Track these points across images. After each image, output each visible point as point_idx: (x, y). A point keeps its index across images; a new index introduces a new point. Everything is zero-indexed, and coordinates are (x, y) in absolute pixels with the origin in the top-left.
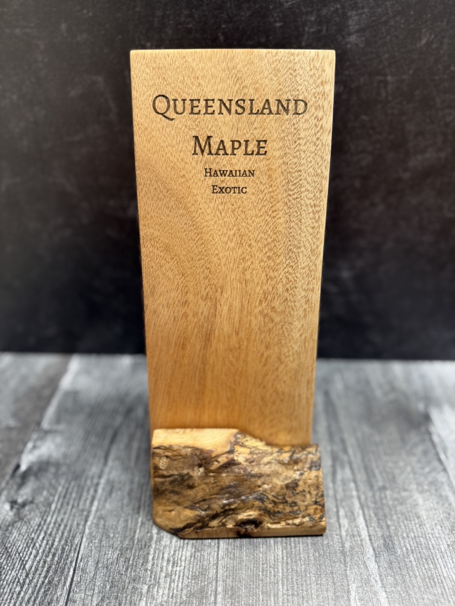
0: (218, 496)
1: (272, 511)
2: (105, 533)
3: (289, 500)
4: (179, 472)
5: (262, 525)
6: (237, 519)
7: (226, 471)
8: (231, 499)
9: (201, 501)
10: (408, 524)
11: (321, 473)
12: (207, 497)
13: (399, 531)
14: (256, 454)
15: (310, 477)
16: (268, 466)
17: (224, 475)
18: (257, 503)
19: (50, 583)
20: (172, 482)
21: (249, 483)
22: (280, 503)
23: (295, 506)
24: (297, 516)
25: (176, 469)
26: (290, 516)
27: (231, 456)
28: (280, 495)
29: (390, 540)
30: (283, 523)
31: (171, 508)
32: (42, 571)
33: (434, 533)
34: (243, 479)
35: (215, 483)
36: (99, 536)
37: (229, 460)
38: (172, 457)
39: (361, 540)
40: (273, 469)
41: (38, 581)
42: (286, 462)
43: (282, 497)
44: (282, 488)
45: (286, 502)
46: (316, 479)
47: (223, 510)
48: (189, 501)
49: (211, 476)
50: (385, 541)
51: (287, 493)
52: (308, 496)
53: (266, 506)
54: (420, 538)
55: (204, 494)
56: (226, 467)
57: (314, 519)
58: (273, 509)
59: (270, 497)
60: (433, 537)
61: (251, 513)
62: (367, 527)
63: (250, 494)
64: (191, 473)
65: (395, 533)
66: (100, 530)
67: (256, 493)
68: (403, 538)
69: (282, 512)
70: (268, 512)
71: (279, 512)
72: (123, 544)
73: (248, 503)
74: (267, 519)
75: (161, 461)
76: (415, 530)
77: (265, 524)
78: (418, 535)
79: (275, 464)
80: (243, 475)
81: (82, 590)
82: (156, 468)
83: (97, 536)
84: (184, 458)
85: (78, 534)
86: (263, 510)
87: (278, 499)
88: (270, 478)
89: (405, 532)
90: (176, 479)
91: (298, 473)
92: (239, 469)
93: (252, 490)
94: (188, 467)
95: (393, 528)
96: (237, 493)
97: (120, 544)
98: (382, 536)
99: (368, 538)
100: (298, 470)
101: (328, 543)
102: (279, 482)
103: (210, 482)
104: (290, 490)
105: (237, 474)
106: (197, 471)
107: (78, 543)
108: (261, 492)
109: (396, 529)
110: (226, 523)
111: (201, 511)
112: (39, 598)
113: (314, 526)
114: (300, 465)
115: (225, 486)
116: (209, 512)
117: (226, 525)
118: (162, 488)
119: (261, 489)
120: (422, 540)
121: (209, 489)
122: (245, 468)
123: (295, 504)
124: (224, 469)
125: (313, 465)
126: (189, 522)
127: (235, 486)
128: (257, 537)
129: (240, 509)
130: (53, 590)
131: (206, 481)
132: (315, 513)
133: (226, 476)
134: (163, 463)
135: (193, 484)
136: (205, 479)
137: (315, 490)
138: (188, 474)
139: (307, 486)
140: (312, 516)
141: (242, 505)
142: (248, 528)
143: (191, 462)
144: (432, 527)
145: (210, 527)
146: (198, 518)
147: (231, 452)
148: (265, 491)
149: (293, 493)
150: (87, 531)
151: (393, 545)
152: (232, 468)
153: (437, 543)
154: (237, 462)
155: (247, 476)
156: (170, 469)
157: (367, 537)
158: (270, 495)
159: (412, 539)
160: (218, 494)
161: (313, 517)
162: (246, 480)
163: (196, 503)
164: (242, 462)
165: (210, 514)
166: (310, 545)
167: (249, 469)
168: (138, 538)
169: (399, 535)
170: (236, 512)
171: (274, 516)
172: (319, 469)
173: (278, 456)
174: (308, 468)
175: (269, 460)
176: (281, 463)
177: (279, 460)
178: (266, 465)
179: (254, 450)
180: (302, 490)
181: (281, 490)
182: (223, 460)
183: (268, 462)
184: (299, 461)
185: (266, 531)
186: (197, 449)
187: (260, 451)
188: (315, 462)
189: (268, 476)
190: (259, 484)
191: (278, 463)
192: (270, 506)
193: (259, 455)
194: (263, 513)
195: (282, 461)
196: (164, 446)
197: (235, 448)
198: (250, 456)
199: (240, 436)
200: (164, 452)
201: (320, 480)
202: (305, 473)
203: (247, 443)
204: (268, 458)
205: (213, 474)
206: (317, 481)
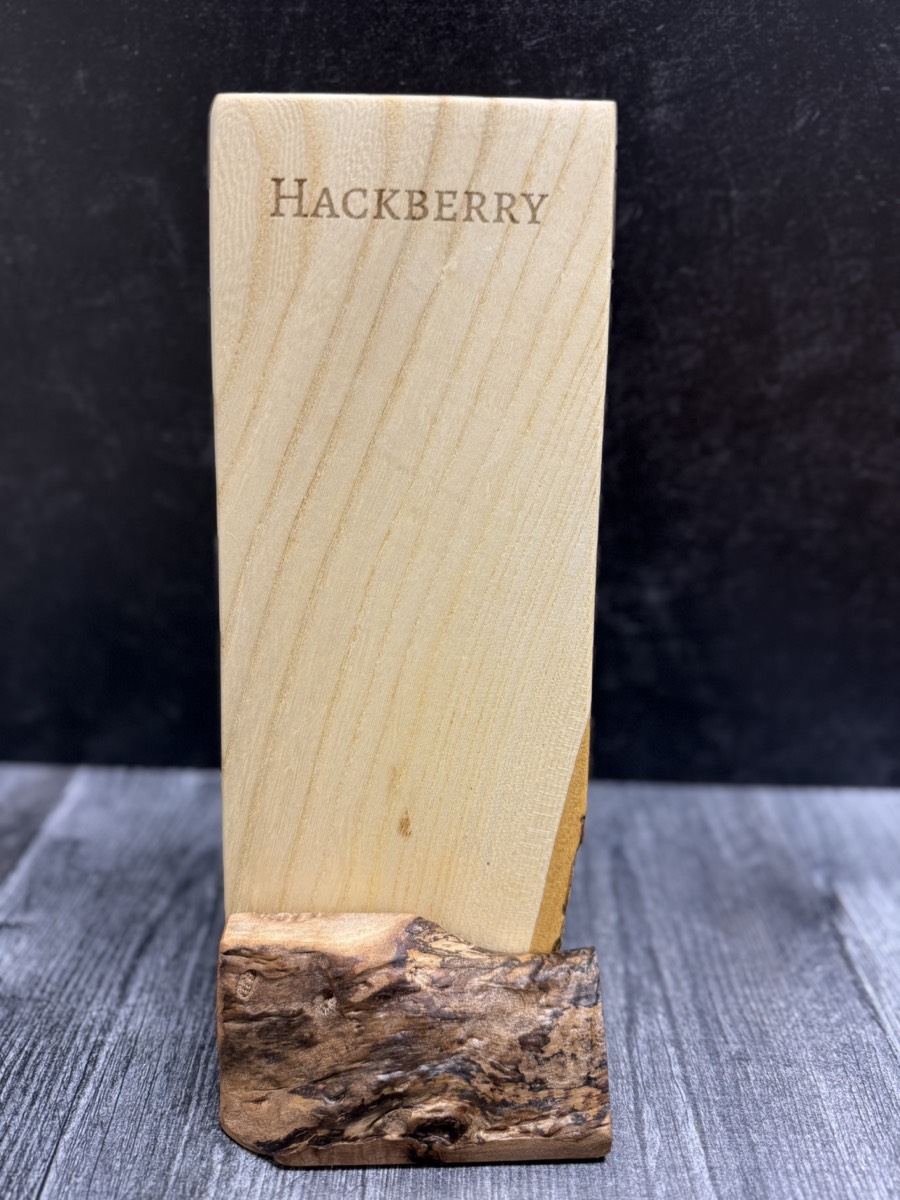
0: (367, 1064)
1: (489, 1101)
2: (102, 1161)
3: (529, 1075)
4: (281, 1007)
5: (466, 1135)
6: (410, 1120)
7: (386, 1006)
8: (395, 1071)
9: (328, 1077)
10: (797, 1140)
11: (600, 1013)
12: (343, 1068)
13: (777, 1156)
14: (456, 969)
15: (577, 1023)
16: (480, 997)
17: (382, 1015)
18: (456, 1081)
20: (261, 1032)
21: (438, 1034)
22: (508, 1081)
23: (541, 1089)
24: (545, 1113)
25: (274, 1001)
26: (532, 1112)
27: (398, 972)
28: (509, 1063)
29: (757, 1180)
30: (514, 1130)
31: (262, 1094)
33: (857, 1161)
34: (424, 1024)
35: (360, 1033)
36: (89, 1167)
37: (394, 980)
38: (266, 974)
39: (691, 1180)
40: (492, 1002)
42: (522, 987)
43: (513, 1067)
44: (512, 1047)
45: (522, 1079)
46: (589, 1024)
47: (378, 1097)
48: (301, 1076)
49: (352, 1019)
50: (746, 1180)
51: (524, 1058)
52: (571, 1065)
53: (476, 1089)
54: (826, 1174)
55: (337, 1061)
56: (386, 998)
57: (584, 1120)
58: (491, 1095)
59: (485, 1066)
60: (855, 1172)
61: (442, 1104)
62: (705, 1148)
63: (440, 1059)
64: (308, 1012)
65: (768, 1162)
66: (92, 1154)
67: (454, 1057)
68: (787, 1173)
69: (513, 1103)
70: (479, 1103)
71: (504, 1103)
72: (141, 1188)
73: (435, 1080)
74: (477, 1119)
75: (241, 982)
76: (813, 1156)
77: (473, 1132)
78: (821, 1165)
79: (498, 992)
80: (424, 1016)
82: (229, 998)
83: (82, 1166)
84: (292, 975)
85: (39, 1162)
86: (468, 1097)
87: (502, 1071)
88: (484, 1022)
89: (791, 1161)
90: (275, 1024)
91: (549, 1011)
92: (415, 1002)
93: (445, 1049)
94: (300, 996)
95: (764, 1149)
96: (410, 1058)
97: (136, 1186)
98: (740, 1169)
99: (706, 1175)
100: (548, 1006)
101: (617, 1186)
102: (506, 1033)
103: (350, 1031)
104: (530, 1051)
105: (411, 1014)
106: (321, 1005)
107: (35, 1185)
108: (464, 1055)
109: (770, 1152)
110: (385, 1130)
111: (326, 1100)
113: (584, 1136)
114: (554, 993)
115: (383, 1041)
116: (346, 1102)
117: (386, 1134)
118: (241, 1045)
119: (464, 1048)
120: (829, 1179)
121: (347, 1048)
122: (430, 999)
123: (540, 1084)
124: (382, 1001)
125: (583, 994)
126: (298, 1126)
127: (405, 1042)
128: (454, 1165)
129: (417, 1094)
131: (340, 1030)
132: (587, 1106)
133: (386, 1018)
134: (243, 987)
135: (312, 1036)
136: (336, 1025)
137: (587, 1051)
138: (301, 1012)
139: (568, 1043)
140: (579, 1113)
141: (420, 1086)
142: (434, 1142)
143: (307, 987)
144: (852, 1146)
145: (347, 1139)
146: (321, 1116)
147: (398, 963)
148: (474, 1052)
149: (536, 1058)
150: (61, 1155)
151: (764, 1190)
152: (399, 1000)
153: (864, 1185)
154: (412, 985)
155: (433, 1017)
156: (261, 1001)
157: (706, 1169)
158: (485, 1061)
159: (807, 1176)
160: (366, 1059)
161: (581, 1116)
162: (431, 1028)
163: (316, 1082)
164: (424, 987)
165: (348, 1107)
166: (574, 1190)
167: (438, 1003)
168: (178, 1173)
169: (778, 1166)
170: (405, 1104)
171: (494, 1112)
172: (595, 1004)
173: (505, 974)
174: (571, 1002)
175: (483, 983)
176: (511, 989)
177: (506, 983)
178: (476, 993)
179: (451, 960)
180: (557, 1051)
181: (510, 1050)
182: (380, 980)
183: (482, 986)
184: (550, 984)
185: (476, 1148)
186: (323, 956)
187: (465, 963)
188: (586, 988)
189: (481, 1019)
190: (462, 1037)
191: (505, 988)
192: (485, 1088)
193: (463, 971)
194: (467, 1105)
195: (513, 984)
196: (247, 949)
197: (407, 954)
198: (441, 973)
199: (420, 929)
200: (247, 963)
201: (598, 1028)
202: (565, 1013)
203: (435, 945)
204: (482, 977)
205: (356, 1013)
206: (590, 1030)
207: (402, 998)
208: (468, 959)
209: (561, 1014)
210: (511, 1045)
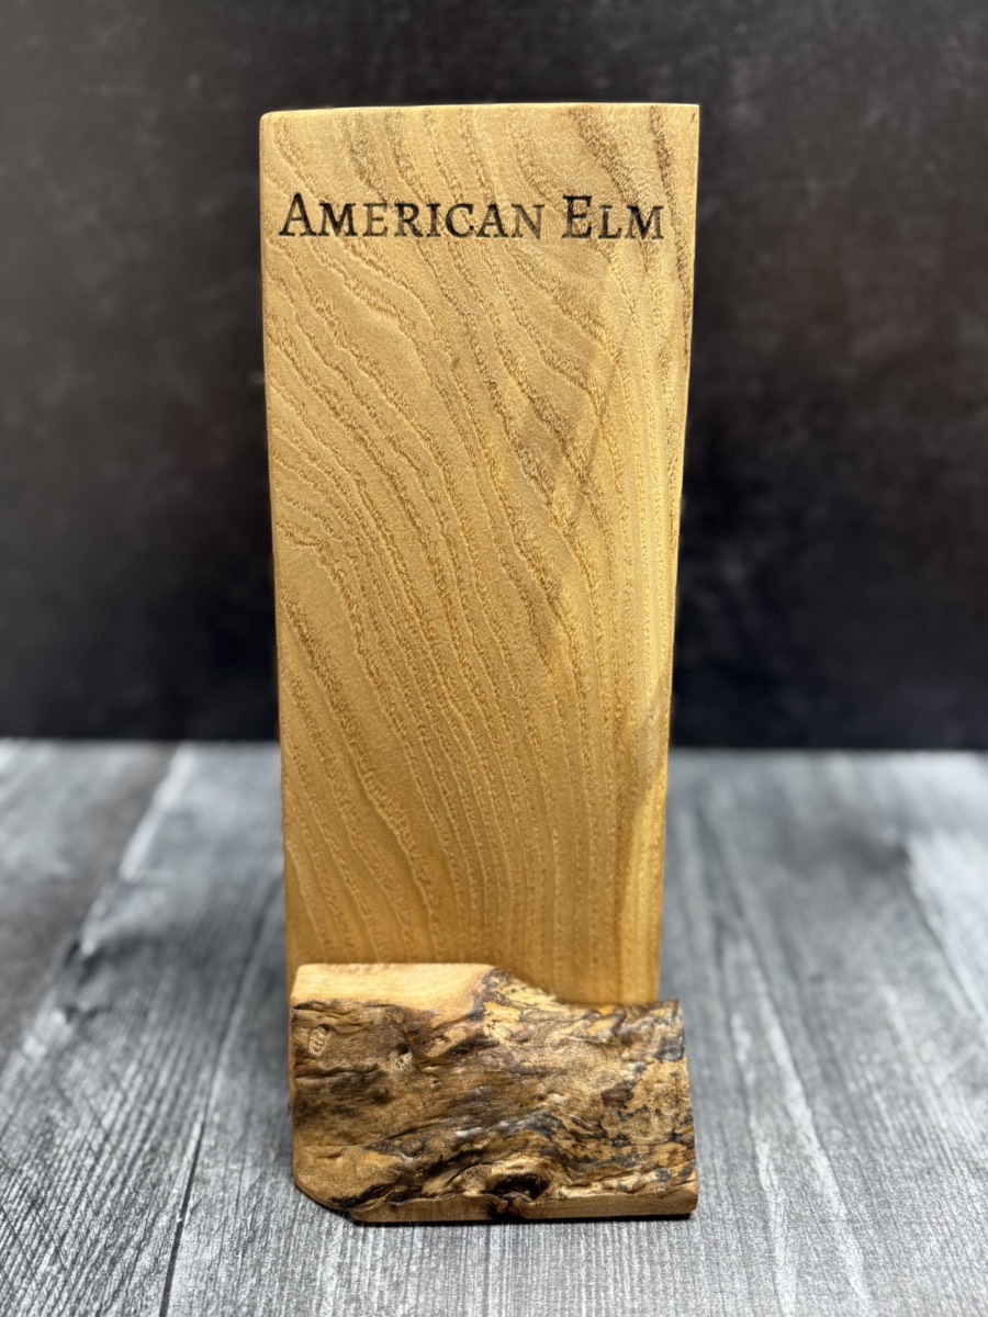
0: (445, 1120)
1: (571, 1157)
3: (612, 1131)
4: (355, 1063)
5: (547, 1191)
6: (489, 1176)
7: (463, 1060)
8: (475, 1127)
9: (404, 1133)
11: (685, 1067)
12: (419, 1124)
14: (535, 1022)
15: (661, 1078)
16: (561, 1051)
17: (459, 1071)
18: (536, 1137)
19: (153, 1150)
20: (336, 1088)
21: (518, 1090)
22: (591, 1137)
23: (624, 1145)
24: (629, 1169)
25: (348, 1055)
26: (614, 1169)
27: (475, 1026)
28: (590, 1119)
30: (597, 1187)
31: (336, 1149)
32: (136, 1129)
34: (503, 1080)
35: (437, 1089)
37: (471, 1034)
38: (338, 1029)
40: (573, 1057)
41: (129, 1147)
42: (604, 1040)
43: (596, 1123)
44: (594, 1102)
45: (605, 1135)
46: (674, 1079)
47: (455, 1154)
48: (376, 1132)
49: (428, 1074)
51: (607, 1114)
53: (558, 1145)
55: (412, 1116)
56: (464, 1053)
57: (669, 1177)
58: (572, 1151)
59: (566, 1122)
61: (523, 1160)
63: (520, 1115)
64: (383, 1067)
67: (535, 1113)
69: (596, 1158)
70: (562, 1160)
71: (586, 1159)
73: (515, 1136)
74: (559, 1175)
75: (313, 1038)
77: (555, 1189)
79: (579, 1047)
80: (504, 1071)
81: (219, 1162)
82: (301, 1053)
84: (366, 1029)
86: (549, 1154)
87: (584, 1127)
88: (565, 1077)
90: (348, 1080)
91: (632, 1066)
92: (493, 1057)
93: (525, 1105)
94: (375, 1051)
96: (489, 1114)
100: (632, 1060)
102: (587, 1088)
103: (427, 1087)
104: (613, 1106)
105: (490, 1070)
106: (396, 1060)
108: (545, 1111)
110: (464, 1186)
111: (403, 1156)
112: (133, 1177)
113: (669, 1192)
114: (637, 1046)
115: (462, 1097)
117: (465, 1190)
119: (545, 1103)
121: (424, 1104)
122: (509, 1054)
123: (625, 1139)
124: (459, 1056)
125: (668, 1047)
127: (484, 1098)
128: (535, 1221)
129: (497, 1150)
130: (161, 1162)
131: (417, 1085)
132: (671, 1162)
133: (463, 1074)
134: (317, 1042)
135: (387, 1091)
136: (414, 1081)
137: (672, 1107)
138: (375, 1067)
139: (652, 1098)
140: (663, 1169)
141: (500, 1142)
142: (515, 1198)
143: (381, 1041)
145: (426, 1195)
147: (476, 1016)
148: (555, 1107)
149: (620, 1114)
152: (477, 1055)
154: (490, 1039)
155: (513, 1073)
156: (334, 1057)
158: (567, 1118)
160: (443, 1115)
161: (666, 1173)
162: (511, 1083)
164: (502, 1041)
167: (518, 1057)
170: (484, 1161)
171: (576, 1169)
172: (681, 1058)
173: (586, 1027)
174: (655, 1056)
175: (563, 1037)
176: (593, 1043)
177: (587, 1037)
178: (556, 1047)
179: (530, 1013)
180: (640, 1106)
181: (593, 1105)
182: (457, 1034)
183: (562, 1040)
184: (632, 1038)
185: (558, 1204)
186: (398, 1009)
187: (545, 1016)
188: (671, 1042)
189: (562, 1074)
190: (542, 1092)
191: (586, 1042)
192: (566, 1144)
193: (542, 1024)
194: (548, 1162)
195: (595, 1038)
196: (319, 1003)
197: (483, 1006)
198: (520, 1027)
199: (497, 980)
200: (319, 1017)
201: (683, 1082)
202: (649, 1067)
203: (512, 997)
204: (563, 1031)
205: (433, 1068)
206: (675, 1085)
207: (480, 1053)
208: (548, 1012)
209: (645, 1069)
210: (593, 1101)
